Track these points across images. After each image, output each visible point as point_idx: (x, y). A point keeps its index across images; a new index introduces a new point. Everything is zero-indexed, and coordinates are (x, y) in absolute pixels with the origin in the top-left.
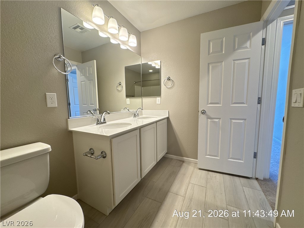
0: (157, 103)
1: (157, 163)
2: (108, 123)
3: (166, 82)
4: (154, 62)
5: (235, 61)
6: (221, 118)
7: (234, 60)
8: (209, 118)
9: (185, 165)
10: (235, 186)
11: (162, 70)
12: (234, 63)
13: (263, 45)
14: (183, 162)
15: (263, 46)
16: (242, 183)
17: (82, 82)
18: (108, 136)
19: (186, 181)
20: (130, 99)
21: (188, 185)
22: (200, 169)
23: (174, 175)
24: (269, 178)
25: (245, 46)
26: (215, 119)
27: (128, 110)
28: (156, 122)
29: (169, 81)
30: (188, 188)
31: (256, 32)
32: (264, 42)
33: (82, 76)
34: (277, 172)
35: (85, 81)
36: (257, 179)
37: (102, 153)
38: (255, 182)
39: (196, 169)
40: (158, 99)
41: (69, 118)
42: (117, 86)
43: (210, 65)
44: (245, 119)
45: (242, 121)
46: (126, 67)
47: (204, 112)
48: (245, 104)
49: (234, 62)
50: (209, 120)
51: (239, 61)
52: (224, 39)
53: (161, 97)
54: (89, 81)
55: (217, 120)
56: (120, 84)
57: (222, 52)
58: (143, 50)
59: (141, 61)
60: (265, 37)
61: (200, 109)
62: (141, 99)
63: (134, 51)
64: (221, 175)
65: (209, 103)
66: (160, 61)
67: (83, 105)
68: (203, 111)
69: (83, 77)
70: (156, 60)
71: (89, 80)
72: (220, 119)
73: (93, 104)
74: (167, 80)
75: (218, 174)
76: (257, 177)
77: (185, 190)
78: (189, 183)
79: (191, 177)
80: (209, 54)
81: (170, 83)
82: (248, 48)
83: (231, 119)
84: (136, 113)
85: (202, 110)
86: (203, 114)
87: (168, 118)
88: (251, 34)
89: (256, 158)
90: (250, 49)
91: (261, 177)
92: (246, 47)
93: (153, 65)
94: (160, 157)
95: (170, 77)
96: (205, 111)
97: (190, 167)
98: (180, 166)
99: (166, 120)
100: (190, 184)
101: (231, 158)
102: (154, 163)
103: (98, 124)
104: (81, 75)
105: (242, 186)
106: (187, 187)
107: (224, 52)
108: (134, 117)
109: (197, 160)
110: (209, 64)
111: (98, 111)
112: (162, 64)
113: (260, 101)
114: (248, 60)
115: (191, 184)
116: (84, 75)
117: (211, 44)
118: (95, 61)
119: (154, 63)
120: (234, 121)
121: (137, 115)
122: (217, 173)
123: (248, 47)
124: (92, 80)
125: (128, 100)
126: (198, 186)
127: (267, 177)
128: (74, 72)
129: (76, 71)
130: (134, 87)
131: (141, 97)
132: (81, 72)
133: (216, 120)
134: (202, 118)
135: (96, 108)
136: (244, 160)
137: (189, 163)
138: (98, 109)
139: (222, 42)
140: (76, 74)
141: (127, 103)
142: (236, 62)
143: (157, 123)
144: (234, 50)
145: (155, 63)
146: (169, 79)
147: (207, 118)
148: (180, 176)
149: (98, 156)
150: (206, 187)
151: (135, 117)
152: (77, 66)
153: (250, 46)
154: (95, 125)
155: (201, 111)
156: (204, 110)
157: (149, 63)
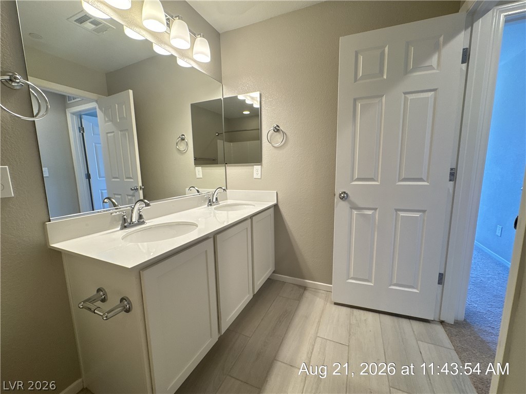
0: (255, 176)
1: (254, 296)
2: (149, 223)
3: (271, 136)
4: (248, 94)
5: (407, 96)
6: (377, 208)
7: (405, 93)
8: (354, 207)
9: (308, 294)
10: (403, 341)
11: (263, 111)
12: (406, 99)
13: (463, 62)
14: (305, 288)
15: (465, 65)
16: (416, 333)
17: (109, 135)
18: (130, 267)
19: (311, 331)
20: (204, 168)
21: (315, 343)
22: (336, 304)
23: (286, 318)
24: (463, 320)
25: (427, 64)
26: (365, 211)
27: (198, 192)
28: (252, 217)
29: (277, 133)
30: (313, 350)
31: (451, 36)
32: (466, 56)
33: (107, 122)
34: (476, 305)
35: (113, 132)
36: (442, 322)
37: (122, 300)
38: (439, 329)
39: (328, 304)
40: (257, 168)
41: (50, 221)
42: (177, 144)
43: (357, 103)
44: (424, 211)
45: (417, 215)
46: (192, 105)
47: (344, 197)
48: (423, 181)
49: (405, 97)
50: (355, 212)
51: (416, 94)
52: (387, 49)
53: (261, 165)
54: (122, 133)
55: (370, 212)
56: (183, 139)
57: (383, 76)
58: (226, 69)
59: (223, 93)
60: (468, 47)
61: (338, 191)
62: (224, 168)
63: (206, 71)
64: (377, 315)
65: (354, 179)
66: (258, 93)
67: (113, 180)
68: (342, 195)
69: (110, 123)
70: (252, 92)
71: (121, 131)
72: (375, 209)
73: (130, 178)
74: (274, 131)
75: (371, 314)
76: (442, 319)
77: (308, 353)
78: (316, 337)
79: (319, 322)
80: (356, 80)
81: (279, 138)
82: (434, 69)
83: (397, 210)
84: (213, 197)
85: (342, 193)
86: (344, 201)
87: (276, 207)
88: (441, 39)
89: (441, 284)
90: (438, 71)
91: (450, 320)
92: (431, 67)
93: (248, 102)
94: (259, 283)
95: (278, 126)
96: (347, 194)
97: (318, 299)
98: (299, 298)
99: (272, 210)
100: (318, 338)
101: (395, 285)
102: (247, 298)
103: (125, 227)
104: (107, 119)
105: (416, 339)
106: (311, 348)
107: (385, 77)
108: (208, 206)
109: (331, 284)
110: (355, 100)
111: (141, 192)
112: (263, 99)
113: (453, 175)
114: (433, 93)
115: (319, 340)
116: (112, 120)
117: (361, 58)
118: (131, 92)
119: (249, 98)
120: (402, 214)
121: (214, 200)
122: (368, 312)
123: (434, 66)
124: (127, 130)
125: (199, 171)
126: (333, 342)
127: (461, 317)
128: (93, 114)
129: (96, 112)
130: (217, 143)
131: (224, 165)
132: (105, 114)
133: (368, 211)
134: (341, 208)
135: (136, 185)
136: (419, 289)
137: (316, 290)
138: (141, 188)
139: (383, 54)
140: (97, 116)
141: (198, 176)
142: (410, 97)
143: (254, 218)
144: (406, 72)
145: (252, 98)
146: (277, 130)
147: (352, 208)
148: (297, 320)
149: (108, 313)
150: (348, 346)
151: (211, 205)
152: (97, 101)
153: (438, 65)
154: (119, 228)
155: (340, 194)
156: (345, 193)
157: (241, 97)
